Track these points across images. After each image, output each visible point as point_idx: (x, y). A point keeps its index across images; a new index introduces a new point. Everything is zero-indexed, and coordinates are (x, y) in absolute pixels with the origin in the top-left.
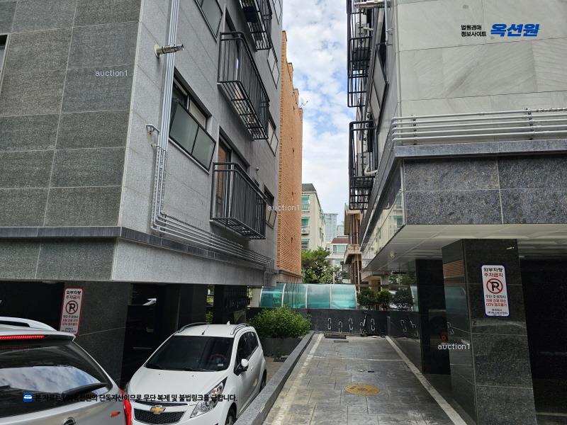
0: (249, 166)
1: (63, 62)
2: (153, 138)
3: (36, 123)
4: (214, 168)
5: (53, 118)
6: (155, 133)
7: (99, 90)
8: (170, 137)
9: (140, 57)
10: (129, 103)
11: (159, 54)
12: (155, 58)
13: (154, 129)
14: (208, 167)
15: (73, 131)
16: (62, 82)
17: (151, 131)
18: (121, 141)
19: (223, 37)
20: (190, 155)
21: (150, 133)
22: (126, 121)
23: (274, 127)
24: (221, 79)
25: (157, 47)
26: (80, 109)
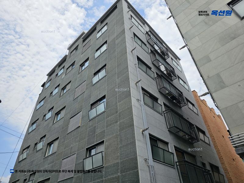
0: (195, 156)
1: (118, 144)
2: (147, 162)
3: (114, 166)
4: (176, 164)
5: (118, 163)
6: (147, 160)
7: (128, 151)
8: (153, 159)
9: (137, 137)
10: (136, 153)
11: (142, 132)
12: (142, 134)
13: (147, 159)
14: (173, 165)
15: (123, 166)
16: (118, 151)
17: (146, 160)
18: (137, 167)
19: (165, 112)
20: (164, 163)
21: (146, 161)
22: (137, 160)
23: (204, 133)
24: (169, 127)
25: (141, 130)
26: (124, 158)
